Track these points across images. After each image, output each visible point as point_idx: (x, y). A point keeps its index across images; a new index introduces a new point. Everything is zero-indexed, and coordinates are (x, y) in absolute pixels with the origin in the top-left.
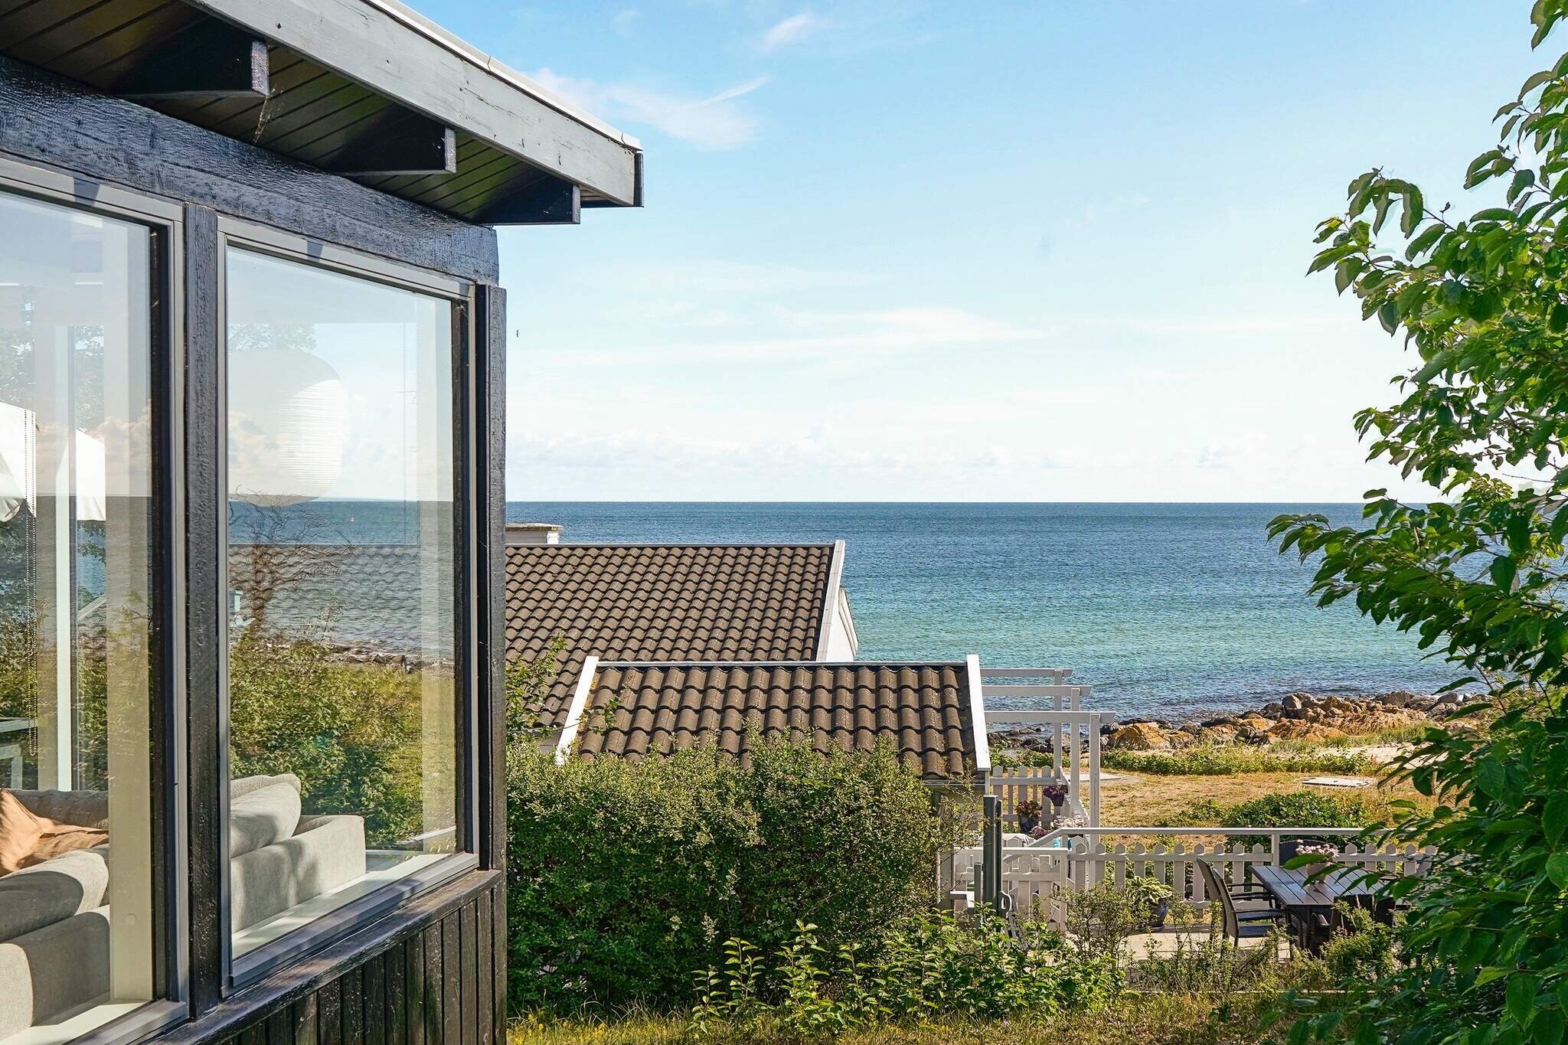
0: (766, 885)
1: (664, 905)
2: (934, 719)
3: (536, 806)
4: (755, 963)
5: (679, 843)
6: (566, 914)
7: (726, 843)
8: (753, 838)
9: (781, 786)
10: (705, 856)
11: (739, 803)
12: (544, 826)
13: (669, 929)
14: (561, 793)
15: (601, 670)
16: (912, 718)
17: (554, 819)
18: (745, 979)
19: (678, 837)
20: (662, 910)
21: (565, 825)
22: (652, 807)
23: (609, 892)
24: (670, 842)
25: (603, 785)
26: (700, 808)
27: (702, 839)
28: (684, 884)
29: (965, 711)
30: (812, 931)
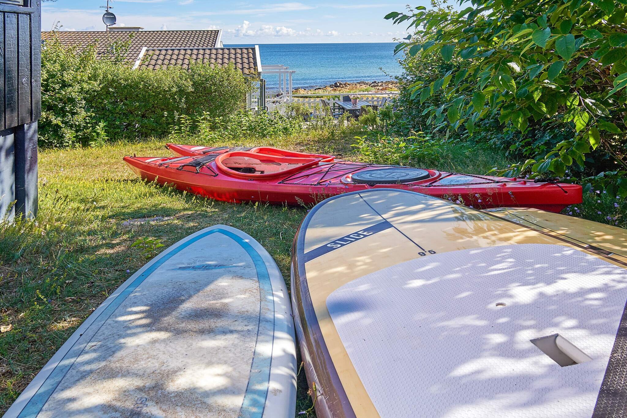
0: (194, 103)
1: (163, 110)
2: (246, 60)
3: (122, 81)
4: (190, 122)
5: (167, 91)
6: (132, 113)
7: (181, 91)
8: (191, 89)
9: (199, 75)
10: (175, 94)
11: (186, 80)
12: (125, 87)
13: (163, 116)
14: (130, 77)
15: (147, 50)
16: (239, 60)
17: (128, 85)
18: (186, 127)
19: (167, 89)
20: (162, 111)
21: (131, 87)
22: (159, 81)
23: (145, 106)
24: (165, 91)
25: (144, 75)
26: (174, 81)
27: (174, 90)
28: (168, 104)
29: (255, 58)
30: (208, 114)
